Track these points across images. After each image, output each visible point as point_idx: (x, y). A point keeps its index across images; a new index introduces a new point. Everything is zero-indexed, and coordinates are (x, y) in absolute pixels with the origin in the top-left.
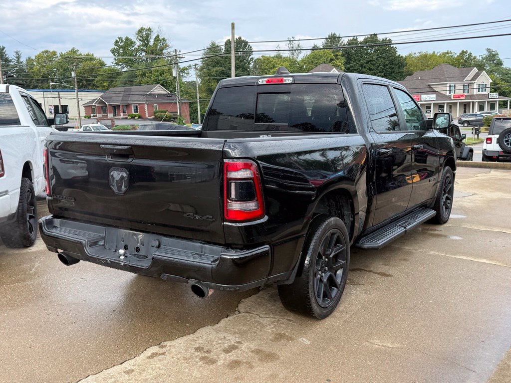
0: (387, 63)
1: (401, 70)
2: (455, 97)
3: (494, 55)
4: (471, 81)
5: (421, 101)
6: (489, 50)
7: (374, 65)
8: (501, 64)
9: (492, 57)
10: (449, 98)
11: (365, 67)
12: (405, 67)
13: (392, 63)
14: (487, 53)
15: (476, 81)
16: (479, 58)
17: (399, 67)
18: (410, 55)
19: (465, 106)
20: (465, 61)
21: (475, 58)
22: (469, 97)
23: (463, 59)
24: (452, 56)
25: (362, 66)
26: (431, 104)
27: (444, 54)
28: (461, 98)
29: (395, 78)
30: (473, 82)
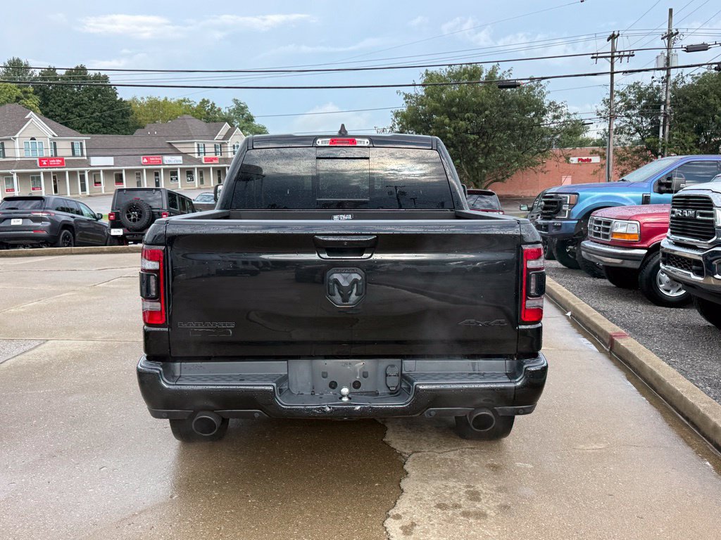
0: (105, 108)
1: (126, 121)
2: (207, 160)
3: (243, 108)
4: (223, 140)
5: (164, 165)
6: (236, 101)
7: (86, 110)
8: (252, 120)
9: (240, 109)
10: (199, 161)
11: (72, 113)
12: (131, 116)
13: (111, 108)
14: (234, 105)
15: (229, 141)
16: (224, 110)
17: (123, 117)
18: (134, 99)
19: (219, 172)
20: (208, 113)
21: (219, 110)
22: (223, 161)
23: (205, 111)
24: (190, 106)
25: (67, 110)
26: (177, 169)
27: (180, 102)
28: (214, 162)
29: (118, 130)
30: (226, 141)
